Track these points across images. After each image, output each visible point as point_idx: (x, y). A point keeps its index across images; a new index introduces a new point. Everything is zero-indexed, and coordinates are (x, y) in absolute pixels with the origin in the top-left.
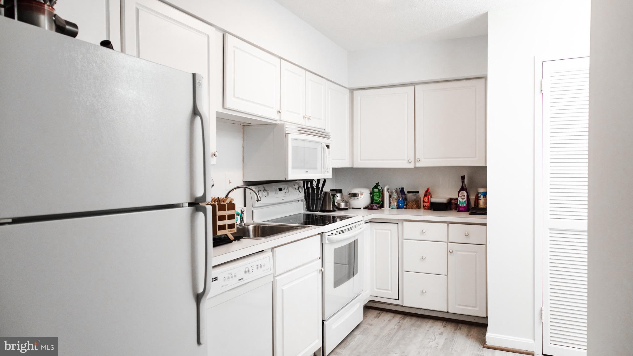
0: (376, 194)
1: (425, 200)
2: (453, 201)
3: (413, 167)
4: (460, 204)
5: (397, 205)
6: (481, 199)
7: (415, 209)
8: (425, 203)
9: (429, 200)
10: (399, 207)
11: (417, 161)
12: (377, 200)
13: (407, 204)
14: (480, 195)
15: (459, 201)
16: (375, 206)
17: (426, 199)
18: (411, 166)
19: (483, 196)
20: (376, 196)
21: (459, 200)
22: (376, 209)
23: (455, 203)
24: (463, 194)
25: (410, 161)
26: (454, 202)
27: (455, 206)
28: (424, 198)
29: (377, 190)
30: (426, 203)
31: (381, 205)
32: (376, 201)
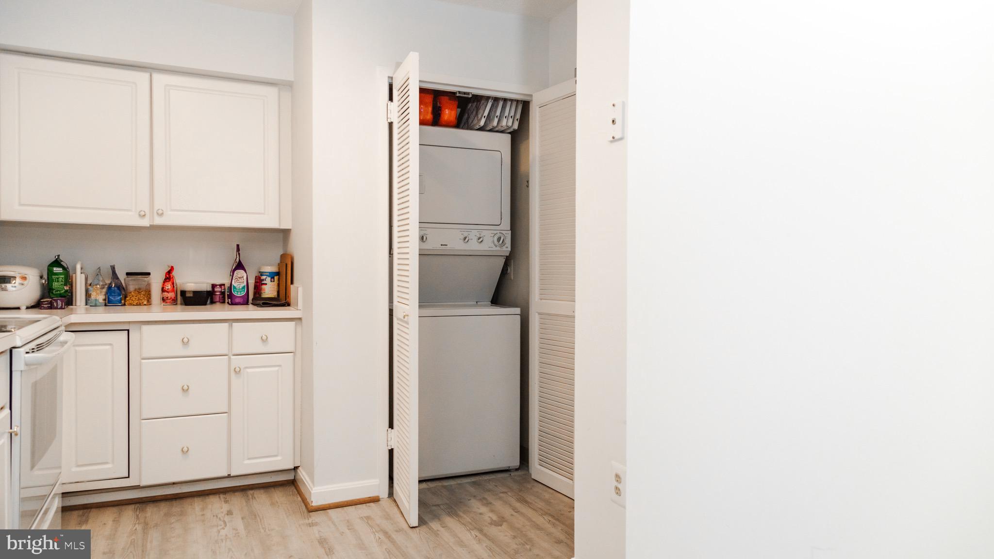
0: (58, 278)
1: (167, 288)
2: (218, 289)
3: (149, 226)
4: (236, 292)
5: (105, 300)
6: (266, 284)
7: (145, 305)
8: (166, 293)
9: (174, 287)
10: (109, 303)
11: (157, 213)
12: (59, 291)
13: (126, 297)
14: (264, 277)
15: (234, 287)
16: (59, 301)
17: (168, 286)
18: (145, 223)
19: (270, 278)
20: (58, 281)
21: (234, 285)
22: (61, 308)
23: (221, 292)
24: (239, 276)
25: (143, 213)
26: (220, 290)
27: (221, 296)
28: (163, 285)
29: (61, 269)
30: (168, 292)
31: (68, 300)
32: (57, 291)
